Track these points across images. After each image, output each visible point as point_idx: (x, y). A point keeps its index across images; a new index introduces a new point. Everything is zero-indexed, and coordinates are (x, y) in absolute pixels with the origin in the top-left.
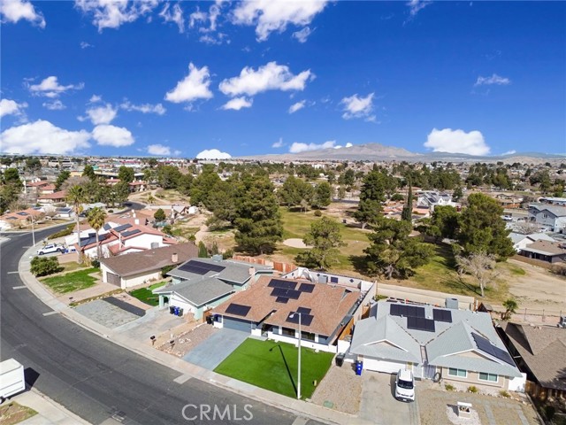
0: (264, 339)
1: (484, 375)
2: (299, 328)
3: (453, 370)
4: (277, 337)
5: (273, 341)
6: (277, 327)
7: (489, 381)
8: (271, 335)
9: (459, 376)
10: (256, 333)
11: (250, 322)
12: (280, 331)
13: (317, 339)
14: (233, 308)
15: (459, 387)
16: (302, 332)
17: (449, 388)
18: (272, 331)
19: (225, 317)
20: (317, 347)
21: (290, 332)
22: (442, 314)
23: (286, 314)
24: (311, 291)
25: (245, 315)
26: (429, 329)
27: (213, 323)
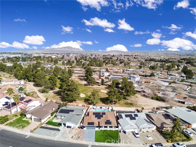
0: (99, 130)
1: (149, 128)
2: (108, 126)
3: (144, 128)
5: (102, 130)
7: (150, 129)
8: (101, 129)
9: (145, 129)
10: (97, 129)
12: (103, 127)
13: (113, 127)
14: (89, 124)
15: (145, 131)
16: (109, 127)
17: (143, 132)
18: (101, 127)
19: (87, 126)
20: (114, 129)
21: (106, 127)
22: (136, 115)
23: (104, 122)
24: (105, 115)
25: (94, 125)
26: (135, 119)
27: (83, 128)
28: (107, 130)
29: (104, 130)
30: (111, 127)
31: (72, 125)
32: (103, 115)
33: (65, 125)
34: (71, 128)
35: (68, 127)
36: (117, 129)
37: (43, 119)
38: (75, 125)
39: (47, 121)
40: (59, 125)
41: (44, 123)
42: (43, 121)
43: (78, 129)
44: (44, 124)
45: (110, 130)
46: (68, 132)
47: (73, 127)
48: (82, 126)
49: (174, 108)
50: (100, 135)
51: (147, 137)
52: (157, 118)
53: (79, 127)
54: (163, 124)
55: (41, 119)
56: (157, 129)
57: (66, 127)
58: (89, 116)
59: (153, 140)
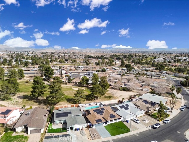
0: (106, 125)
1: (141, 114)
2: (113, 119)
5: (109, 124)
8: (107, 123)
11: (102, 123)
12: (109, 121)
13: (117, 120)
19: (95, 124)
20: (118, 121)
21: (112, 121)
22: (127, 105)
23: (109, 117)
24: (104, 110)
25: (102, 121)
26: (128, 109)
27: (92, 127)
28: (113, 123)
29: (111, 124)
30: (116, 120)
31: (80, 127)
32: (104, 111)
33: (72, 128)
34: (79, 130)
35: (76, 130)
36: (120, 120)
38: (83, 126)
39: (47, 130)
41: (45, 133)
42: (43, 131)
43: (87, 129)
45: (115, 123)
46: (80, 134)
47: (81, 129)
48: (90, 125)
49: (143, 94)
50: (111, 129)
51: (144, 121)
52: (141, 104)
53: (87, 127)
54: (148, 108)
55: (41, 129)
56: (145, 113)
57: (74, 131)
58: (91, 114)
59: (150, 122)
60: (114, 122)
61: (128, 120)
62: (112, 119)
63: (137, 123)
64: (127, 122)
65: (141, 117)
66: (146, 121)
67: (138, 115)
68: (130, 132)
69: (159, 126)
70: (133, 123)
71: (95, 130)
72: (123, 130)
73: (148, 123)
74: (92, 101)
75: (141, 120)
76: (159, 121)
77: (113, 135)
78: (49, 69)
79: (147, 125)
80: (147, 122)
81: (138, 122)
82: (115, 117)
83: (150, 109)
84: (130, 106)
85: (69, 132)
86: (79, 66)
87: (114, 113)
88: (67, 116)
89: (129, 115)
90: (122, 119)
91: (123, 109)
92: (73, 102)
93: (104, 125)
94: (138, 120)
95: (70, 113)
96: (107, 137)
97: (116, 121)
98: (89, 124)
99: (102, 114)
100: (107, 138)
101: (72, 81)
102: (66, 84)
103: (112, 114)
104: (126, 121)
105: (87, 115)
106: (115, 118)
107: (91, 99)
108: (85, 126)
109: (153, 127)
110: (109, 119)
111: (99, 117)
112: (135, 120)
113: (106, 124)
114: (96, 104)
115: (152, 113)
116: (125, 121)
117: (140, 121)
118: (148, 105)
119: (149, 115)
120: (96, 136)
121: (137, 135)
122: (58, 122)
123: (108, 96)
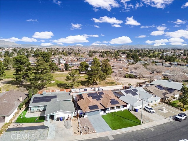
0: (105, 114)
2: (115, 106)
4: (109, 111)
6: (109, 108)
7: (157, 102)
8: (107, 112)
11: (99, 110)
12: (110, 109)
13: (121, 107)
16: (117, 107)
17: (152, 106)
18: (107, 110)
19: (88, 112)
20: (122, 109)
21: (113, 108)
22: (135, 90)
23: (109, 103)
24: (103, 94)
25: (98, 108)
26: (137, 94)
27: (83, 117)
28: (115, 112)
29: (112, 113)
30: (119, 107)
31: (65, 115)
33: (52, 117)
34: (63, 120)
35: (58, 119)
36: (125, 108)
37: (8, 116)
38: (70, 115)
39: (16, 119)
40: (42, 120)
41: (11, 122)
42: (8, 119)
43: (75, 118)
44: (13, 124)
45: (118, 112)
46: (64, 126)
47: (66, 118)
48: (81, 114)
49: (156, 80)
50: (112, 120)
51: (161, 110)
52: (154, 90)
53: (76, 116)
54: (164, 94)
55: (4, 117)
56: (161, 101)
57: (55, 121)
58: (83, 99)
59: (169, 112)
60: (116, 110)
61: (137, 108)
62: (113, 106)
63: (150, 112)
64: (136, 110)
65: (155, 105)
66: (163, 110)
67: (151, 102)
68: (140, 124)
69: (184, 118)
70: (144, 113)
71: (87, 121)
72: (129, 121)
73: (166, 113)
74: (89, 86)
75: (157, 109)
76: (182, 110)
77: (114, 128)
78: (45, 56)
79: (165, 116)
80: (165, 111)
81: (153, 111)
82: (119, 103)
83: (167, 95)
84: (140, 91)
85: (48, 122)
86: (82, 58)
87: (116, 99)
88: (49, 100)
89: (138, 101)
90: (128, 106)
91: (130, 94)
92: (65, 87)
93: (102, 113)
94: (151, 109)
95: (55, 97)
96: (105, 131)
97: (119, 110)
98: (79, 111)
99: (100, 99)
100: (104, 133)
101: (70, 69)
102: (63, 71)
103: (114, 99)
104: (134, 110)
105: (79, 100)
106: (118, 105)
107: (88, 85)
108: (73, 115)
109: (176, 119)
110: (109, 105)
111: (94, 102)
112: (147, 109)
113: (105, 112)
114: (95, 90)
115: (169, 101)
116: (132, 110)
117: (154, 110)
118: (164, 91)
119: (167, 103)
120: (87, 129)
121: (153, 130)
122: (36, 109)
123: (111, 82)
